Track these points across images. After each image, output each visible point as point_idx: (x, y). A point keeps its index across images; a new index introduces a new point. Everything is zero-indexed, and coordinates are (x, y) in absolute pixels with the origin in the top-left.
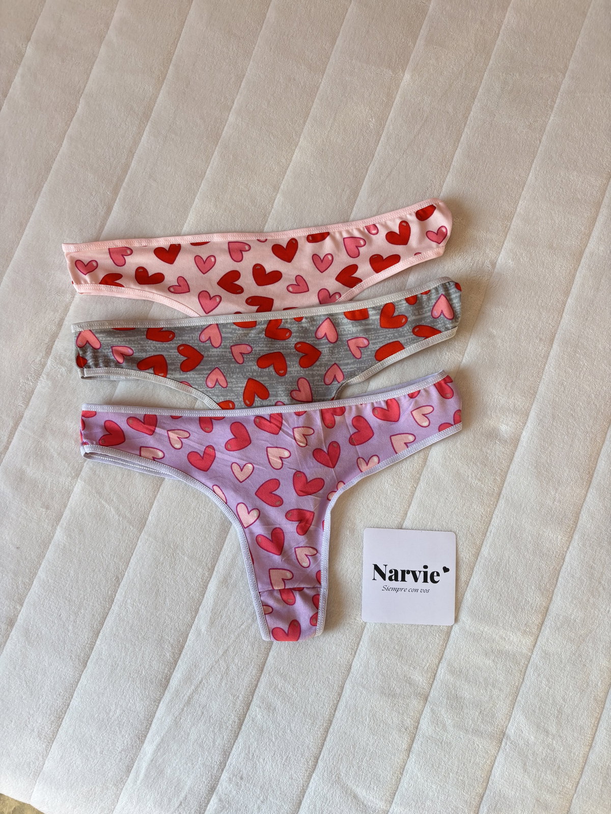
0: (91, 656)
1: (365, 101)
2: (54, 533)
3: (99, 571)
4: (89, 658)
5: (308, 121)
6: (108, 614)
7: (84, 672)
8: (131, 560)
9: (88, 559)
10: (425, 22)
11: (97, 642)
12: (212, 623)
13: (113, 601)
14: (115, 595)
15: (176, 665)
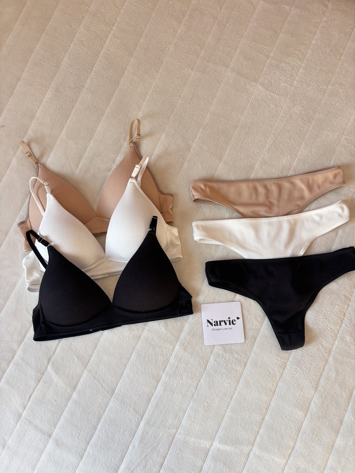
2: (72, 395)
4: (84, 455)
6: (93, 435)
7: (81, 461)
8: (106, 410)
9: (87, 408)
12: (141, 442)
13: (97, 428)
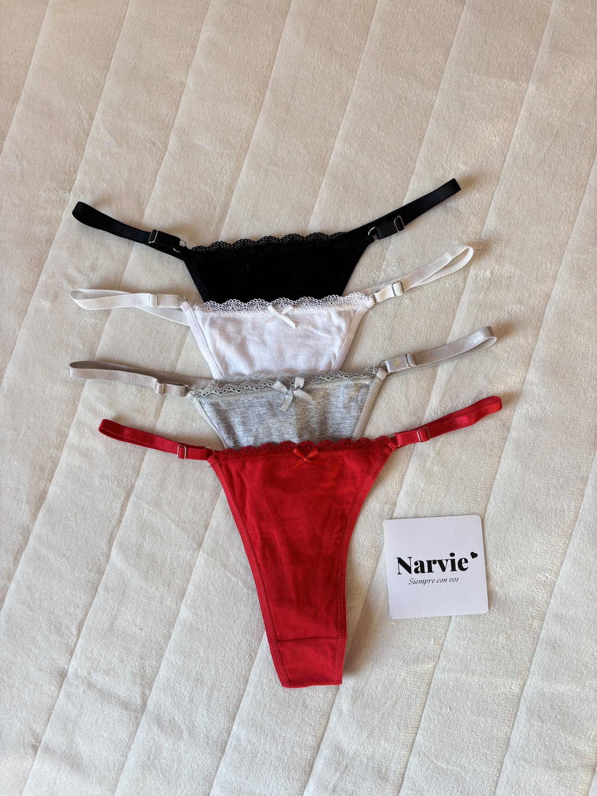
0: (229, 742)
1: (487, 118)
2: (178, 611)
3: (231, 649)
4: (226, 744)
5: (423, 144)
6: (243, 696)
9: (218, 638)
10: (547, 27)
11: (234, 727)
13: (248, 681)
14: (249, 675)
15: (319, 748)
